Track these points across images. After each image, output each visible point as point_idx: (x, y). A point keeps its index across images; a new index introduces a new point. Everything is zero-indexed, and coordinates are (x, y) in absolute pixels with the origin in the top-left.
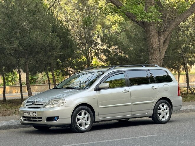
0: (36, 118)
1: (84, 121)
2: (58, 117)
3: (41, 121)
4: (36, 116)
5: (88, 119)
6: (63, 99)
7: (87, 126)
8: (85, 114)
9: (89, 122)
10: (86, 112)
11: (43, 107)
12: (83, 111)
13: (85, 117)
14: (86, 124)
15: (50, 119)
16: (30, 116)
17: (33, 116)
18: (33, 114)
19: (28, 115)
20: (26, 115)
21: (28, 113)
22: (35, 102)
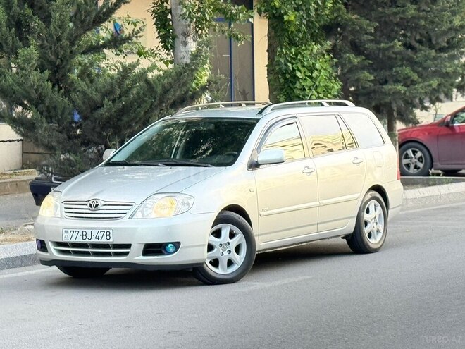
1: (226, 253)
2: (177, 245)
3: (127, 254)
4: (111, 240)
5: (237, 250)
6: (183, 194)
7: (235, 267)
8: (232, 235)
10: (236, 229)
11: (128, 215)
12: (225, 227)
13: (229, 243)
14: (230, 263)
16: (87, 240)
17: (100, 240)
18: (100, 235)
19: (80, 240)
20: (73, 240)
21: (81, 233)
22: (100, 203)
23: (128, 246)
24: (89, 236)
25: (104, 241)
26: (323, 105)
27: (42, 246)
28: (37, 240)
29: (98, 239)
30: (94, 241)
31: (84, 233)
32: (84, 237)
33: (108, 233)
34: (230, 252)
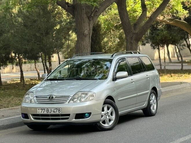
0: (59, 116)
2: (90, 114)
4: (61, 113)
5: (112, 114)
6: (91, 92)
7: (112, 122)
8: (108, 109)
9: (113, 117)
10: (109, 106)
11: (68, 102)
12: (105, 106)
13: (108, 112)
14: (110, 120)
15: (79, 116)
16: (49, 113)
17: (55, 113)
18: (55, 111)
19: (45, 113)
20: (42, 113)
21: (46, 110)
22: (54, 97)
23: (69, 115)
24: (50, 111)
25: (57, 113)
26: (132, 53)
27: (26, 116)
28: (22, 114)
29: (55, 112)
30: (52, 113)
31: (48, 110)
32: (48, 112)
33: (59, 110)
34: (109, 116)
